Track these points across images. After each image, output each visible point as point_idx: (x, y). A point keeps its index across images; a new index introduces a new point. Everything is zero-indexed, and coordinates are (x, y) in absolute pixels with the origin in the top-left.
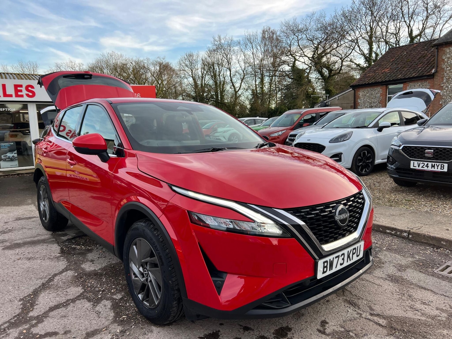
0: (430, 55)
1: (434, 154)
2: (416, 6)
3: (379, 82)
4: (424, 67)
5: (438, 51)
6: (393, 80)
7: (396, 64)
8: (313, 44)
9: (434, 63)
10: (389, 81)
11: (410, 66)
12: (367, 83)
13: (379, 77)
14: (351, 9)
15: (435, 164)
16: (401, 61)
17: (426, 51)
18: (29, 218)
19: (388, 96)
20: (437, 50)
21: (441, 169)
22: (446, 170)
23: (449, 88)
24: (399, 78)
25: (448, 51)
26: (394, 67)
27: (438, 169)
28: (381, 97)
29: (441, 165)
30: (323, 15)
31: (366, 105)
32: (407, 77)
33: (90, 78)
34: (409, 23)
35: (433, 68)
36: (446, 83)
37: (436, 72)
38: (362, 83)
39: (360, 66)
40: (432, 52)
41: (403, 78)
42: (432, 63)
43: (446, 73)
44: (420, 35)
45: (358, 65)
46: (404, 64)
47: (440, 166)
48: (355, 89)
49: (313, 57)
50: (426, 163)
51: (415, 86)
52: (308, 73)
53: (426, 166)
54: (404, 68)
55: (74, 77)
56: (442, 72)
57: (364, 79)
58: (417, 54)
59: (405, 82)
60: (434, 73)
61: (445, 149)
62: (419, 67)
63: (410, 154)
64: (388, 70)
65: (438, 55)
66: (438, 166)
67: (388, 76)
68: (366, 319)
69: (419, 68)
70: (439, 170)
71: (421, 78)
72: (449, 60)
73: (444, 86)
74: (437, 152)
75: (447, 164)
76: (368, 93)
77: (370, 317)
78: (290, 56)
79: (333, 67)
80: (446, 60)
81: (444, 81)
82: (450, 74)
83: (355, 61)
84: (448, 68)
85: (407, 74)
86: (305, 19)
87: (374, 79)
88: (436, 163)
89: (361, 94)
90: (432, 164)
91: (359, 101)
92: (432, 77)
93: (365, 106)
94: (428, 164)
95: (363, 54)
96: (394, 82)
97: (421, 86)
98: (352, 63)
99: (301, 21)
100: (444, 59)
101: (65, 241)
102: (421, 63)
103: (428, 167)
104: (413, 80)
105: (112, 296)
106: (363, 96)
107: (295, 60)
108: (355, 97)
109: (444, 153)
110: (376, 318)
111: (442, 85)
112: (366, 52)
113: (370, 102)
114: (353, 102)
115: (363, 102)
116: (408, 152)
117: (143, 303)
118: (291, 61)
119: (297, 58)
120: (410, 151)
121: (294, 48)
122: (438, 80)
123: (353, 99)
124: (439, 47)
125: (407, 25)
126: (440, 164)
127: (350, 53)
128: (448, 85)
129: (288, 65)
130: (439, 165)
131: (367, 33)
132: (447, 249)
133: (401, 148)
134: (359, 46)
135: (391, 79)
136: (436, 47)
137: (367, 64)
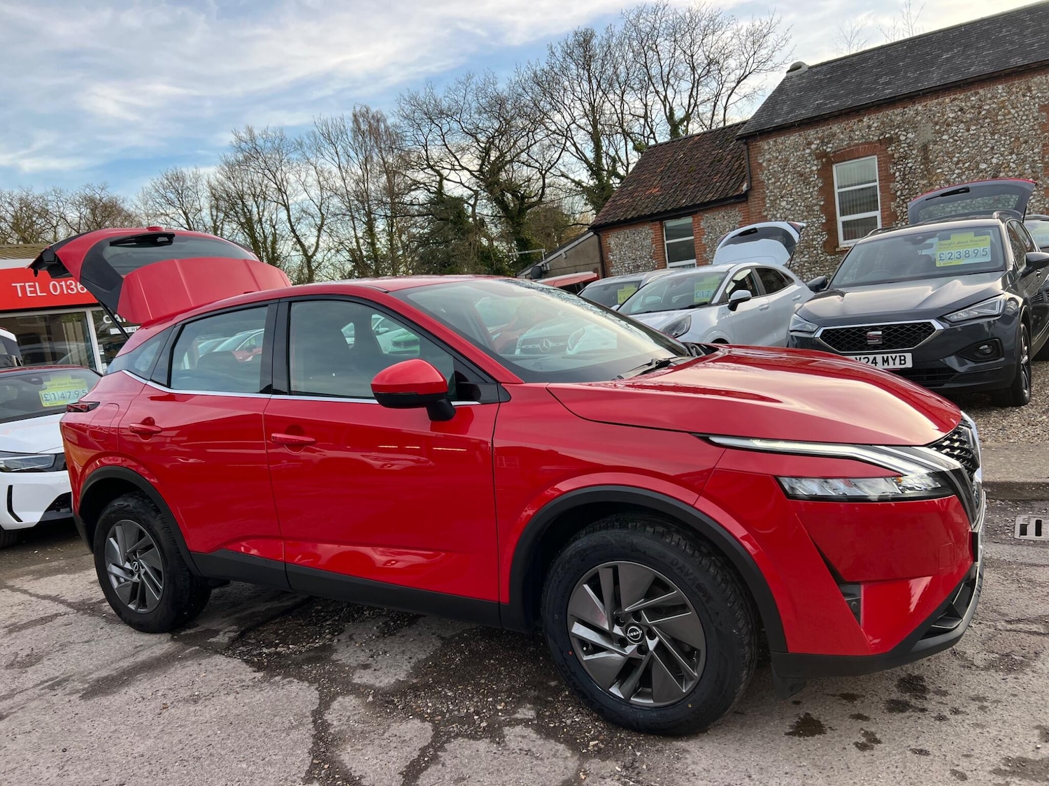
0: (729, 157)
1: (884, 338)
2: (673, 60)
3: (646, 216)
4: (724, 180)
5: (748, 149)
6: (673, 210)
7: (669, 177)
8: (478, 141)
9: (742, 172)
10: (666, 212)
11: (697, 180)
12: (622, 219)
13: (644, 206)
14: (547, 68)
15: (888, 357)
16: (678, 171)
17: (721, 149)
18: (42, 619)
19: (666, 242)
20: (746, 146)
21: (901, 364)
22: (909, 364)
23: (777, 218)
24: (684, 205)
25: (766, 147)
26: (667, 183)
27: (894, 364)
28: (654, 246)
29: (900, 356)
30: (491, 81)
31: (626, 265)
32: (698, 202)
33: (170, 242)
34: (664, 94)
35: (742, 181)
36: (772, 209)
37: (750, 189)
38: (611, 220)
39: (582, 186)
40: (732, 150)
41: (692, 204)
42: (737, 171)
43: (768, 189)
44: (687, 117)
45: (579, 183)
46: (686, 177)
47: (898, 358)
48: (601, 234)
49: (480, 170)
50: (871, 357)
51: (715, 219)
52: (474, 206)
53: (872, 363)
54: (687, 184)
55: (135, 244)
56: (761, 189)
57: (614, 211)
58: (704, 156)
59: (695, 213)
60: (746, 191)
61: (902, 326)
62: (715, 180)
63: (838, 343)
64: (658, 191)
65: (748, 155)
66: (894, 360)
67: (660, 203)
68: (1007, 631)
69: (716, 182)
70: (898, 366)
71: (724, 203)
72: (770, 165)
73: (768, 214)
74: (889, 334)
75: (910, 354)
76: (626, 240)
77: (1009, 627)
78: (429, 171)
79: (525, 191)
80: (764, 164)
81: (768, 205)
82: (775, 191)
83: (572, 176)
84: (770, 179)
85: (696, 196)
86: (454, 88)
87: (634, 209)
88: (889, 355)
89: (613, 243)
90: (883, 357)
91: (612, 258)
92: (745, 199)
93: (625, 267)
94: (875, 359)
95: (586, 161)
96: (675, 214)
97: (726, 218)
98: (566, 180)
99: (446, 94)
100: (761, 164)
101: (231, 645)
102: (717, 174)
103: (876, 363)
104: (708, 209)
105: (513, 717)
106: (617, 246)
107: (442, 178)
108: (602, 251)
109: (902, 334)
110: (1021, 626)
111: (765, 214)
112: (590, 155)
113: (633, 257)
114: (598, 259)
115: (620, 259)
116: (834, 340)
117: (631, 702)
118: (433, 181)
119: (445, 173)
120: (838, 337)
121: (435, 152)
122: (758, 203)
123: (597, 253)
124: (750, 140)
125: (661, 100)
126: (898, 355)
127: (558, 160)
128: (775, 213)
129: (429, 190)
130: (896, 356)
131: (587, 116)
132: (996, 500)
133: (818, 335)
134: (575, 145)
135: (669, 209)
136: (744, 141)
137: (595, 180)
